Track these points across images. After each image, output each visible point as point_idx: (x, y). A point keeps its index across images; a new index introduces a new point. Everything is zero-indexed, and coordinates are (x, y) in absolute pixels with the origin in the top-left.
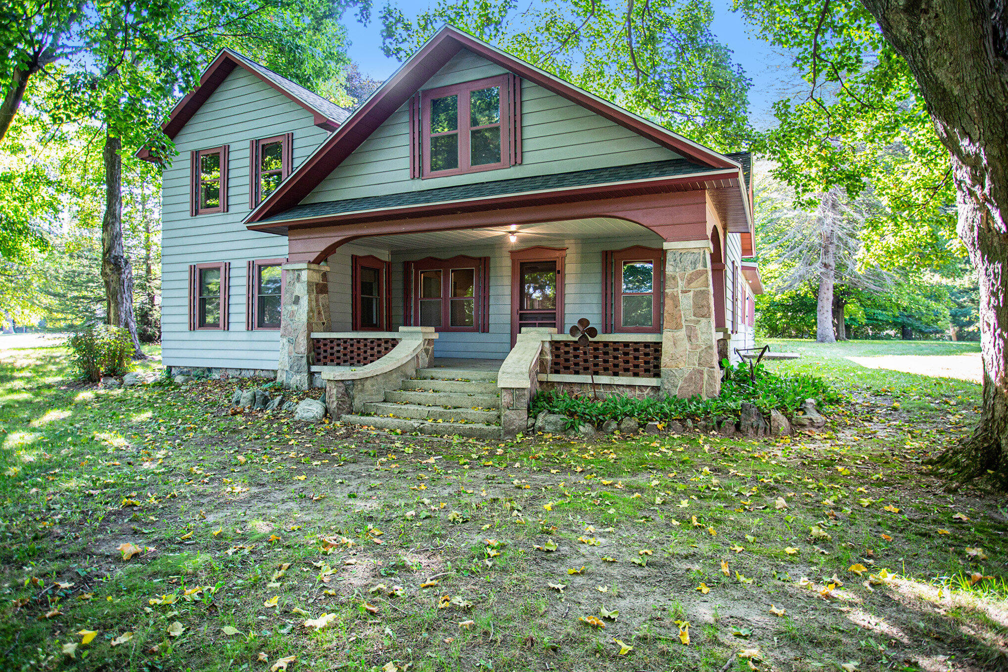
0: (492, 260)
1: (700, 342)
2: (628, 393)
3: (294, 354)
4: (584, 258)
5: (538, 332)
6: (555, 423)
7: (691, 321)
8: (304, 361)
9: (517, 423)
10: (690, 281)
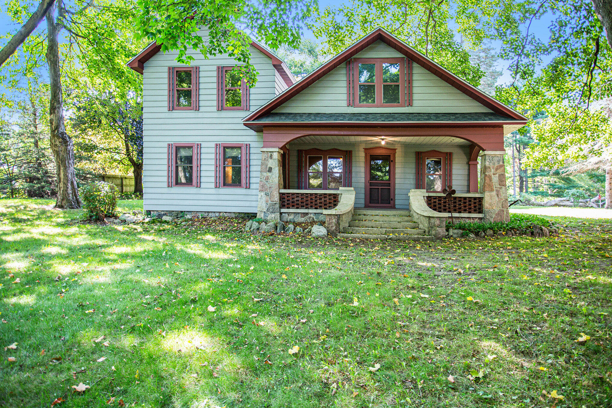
0: (353, 152)
1: (502, 197)
2: (468, 221)
3: (270, 202)
4: (406, 155)
5: (421, 192)
6: (457, 234)
7: (498, 188)
8: (277, 206)
9: (442, 234)
10: (497, 169)
